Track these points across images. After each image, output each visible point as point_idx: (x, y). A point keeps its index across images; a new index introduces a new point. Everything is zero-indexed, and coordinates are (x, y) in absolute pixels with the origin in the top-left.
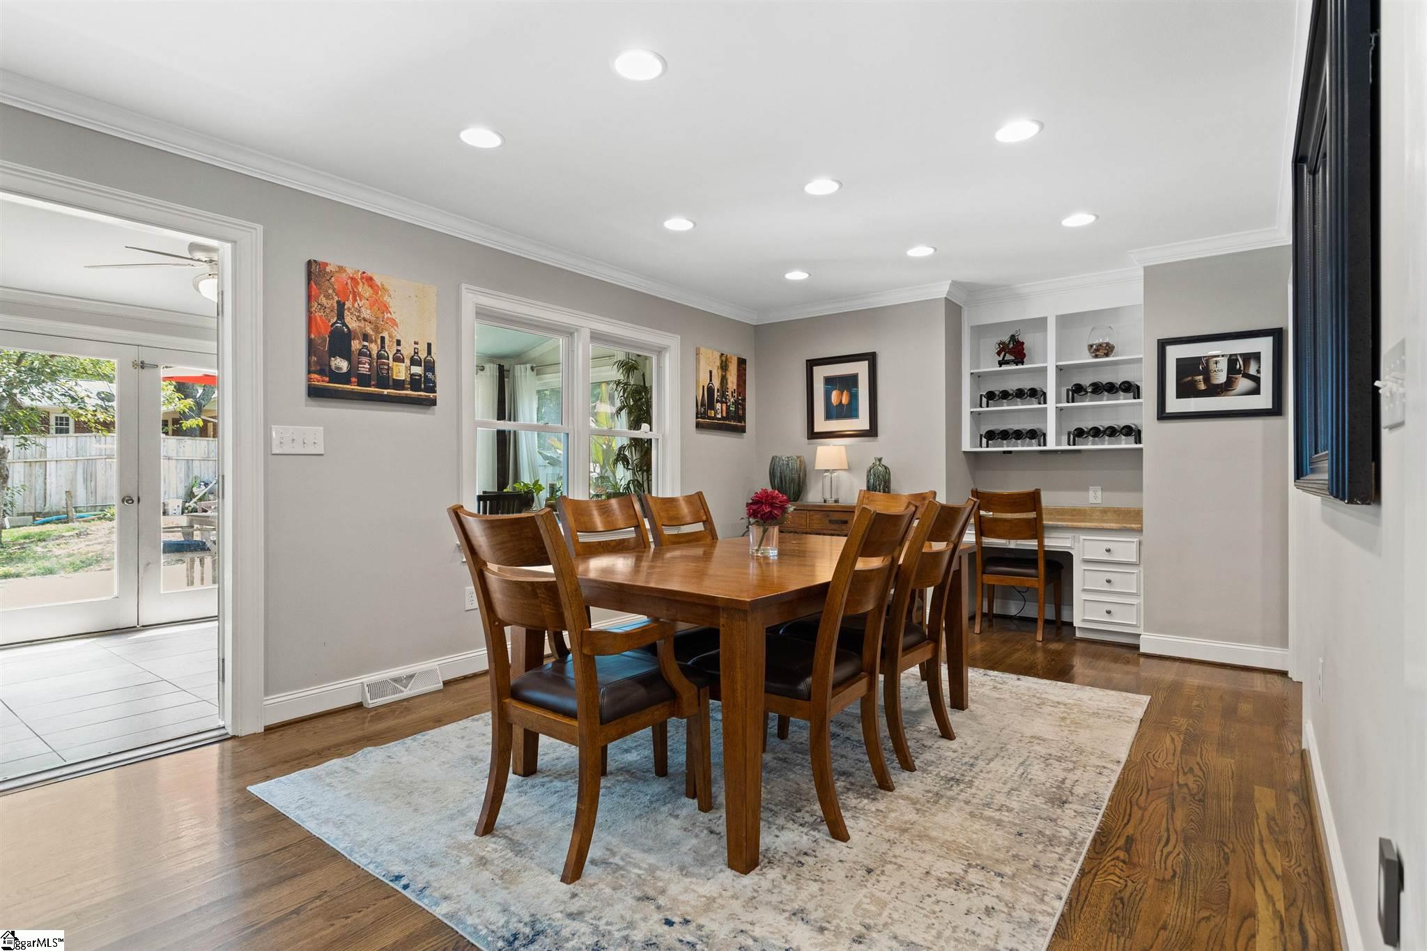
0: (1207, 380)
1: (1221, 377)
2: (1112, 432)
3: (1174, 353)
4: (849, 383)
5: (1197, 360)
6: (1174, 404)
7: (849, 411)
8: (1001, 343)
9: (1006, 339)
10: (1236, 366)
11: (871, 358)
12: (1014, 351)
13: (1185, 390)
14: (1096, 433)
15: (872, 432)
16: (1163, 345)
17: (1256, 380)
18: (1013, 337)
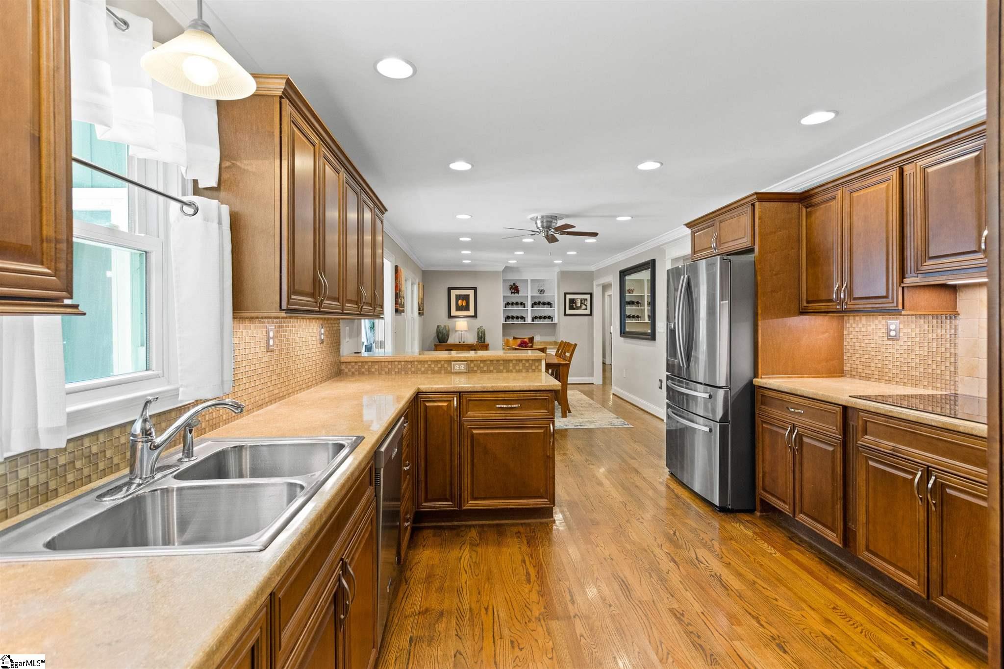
0: (576, 305)
1: (579, 305)
2: (545, 318)
3: (569, 297)
4: (466, 298)
5: (574, 299)
6: (568, 312)
7: (467, 308)
8: (510, 286)
9: (512, 284)
10: (583, 301)
11: (475, 289)
12: (515, 289)
13: (571, 308)
14: (540, 318)
15: (475, 316)
16: (566, 294)
17: (586, 306)
18: (514, 284)
